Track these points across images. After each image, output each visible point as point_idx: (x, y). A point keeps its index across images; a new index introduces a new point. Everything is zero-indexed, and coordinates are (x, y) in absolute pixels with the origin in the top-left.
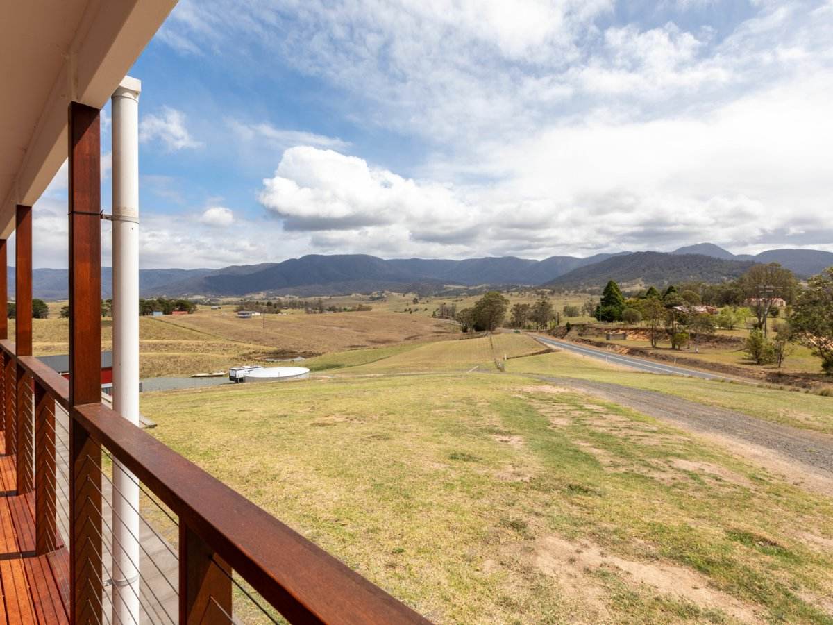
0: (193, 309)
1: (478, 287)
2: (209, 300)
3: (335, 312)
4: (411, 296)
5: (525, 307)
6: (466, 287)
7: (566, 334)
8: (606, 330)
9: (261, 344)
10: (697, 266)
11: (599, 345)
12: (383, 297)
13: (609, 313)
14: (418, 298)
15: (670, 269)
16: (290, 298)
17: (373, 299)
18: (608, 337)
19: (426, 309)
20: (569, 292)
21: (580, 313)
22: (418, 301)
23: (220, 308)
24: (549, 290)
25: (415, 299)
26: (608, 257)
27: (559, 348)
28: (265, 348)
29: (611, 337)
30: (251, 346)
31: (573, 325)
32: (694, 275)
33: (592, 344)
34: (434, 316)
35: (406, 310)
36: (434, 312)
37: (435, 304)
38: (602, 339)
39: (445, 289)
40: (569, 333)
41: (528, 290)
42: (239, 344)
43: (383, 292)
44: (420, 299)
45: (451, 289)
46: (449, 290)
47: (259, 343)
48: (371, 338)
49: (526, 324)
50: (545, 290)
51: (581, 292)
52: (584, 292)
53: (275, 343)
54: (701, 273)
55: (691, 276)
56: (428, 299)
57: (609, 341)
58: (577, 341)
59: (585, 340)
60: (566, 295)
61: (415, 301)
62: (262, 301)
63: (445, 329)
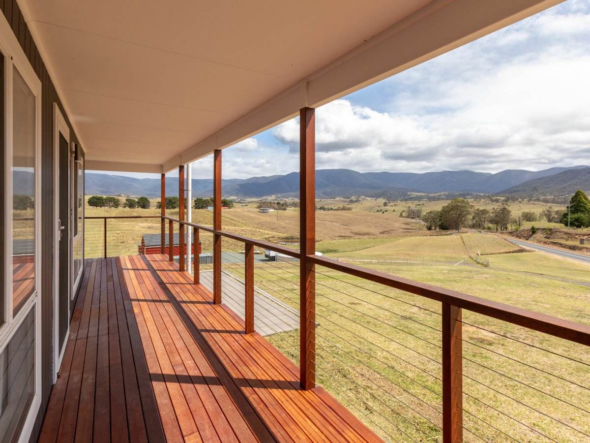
0: (231, 205)
1: (438, 194)
2: (239, 200)
3: (324, 210)
4: (381, 201)
5: (484, 212)
6: (427, 194)
7: (531, 236)
8: (577, 235)
9: (276, 231)
11: (573, 248)
12: (360, 201)
13: (577, 220)
14: (387, 202)
16: (292, 199)
17: (352, 202)
18: (582, 241)
19: (394, 211)
20: (523, 200)
21: (538, 218)
22: (388, 204)
23: (246, 205)
24: (503, 198)
25: (385, 202)
26: (563, 170)
27: (533, 249)
28: (279, 234)
29: (585, 242)
30: (269, 232)
31: (538, 229)
33: (564, 247)
34: (401, 216)
35: (378, 211)
36: (401, 213)
37: (402, 206)
38: (577, 243)
39: (409, 196)
40: (534, 236)
41: (484, 197)
42: (262, 231)
43: (360, 197)
44: (389, 203)
45: (414, 196)
46: (412, 196)
47: (274, 230)
48: (354, 231)
49: (486, 226)
50: (499, 198)
51: (535, 200)
52: (538, 200)
53: (285, 231)
56: (395, 203)
57: (582, 245)
58: (545, 243)
59: (554, 243)
60: (520, 202)
61: (385, 204)
62: (274, 201)
63: (412, 227)
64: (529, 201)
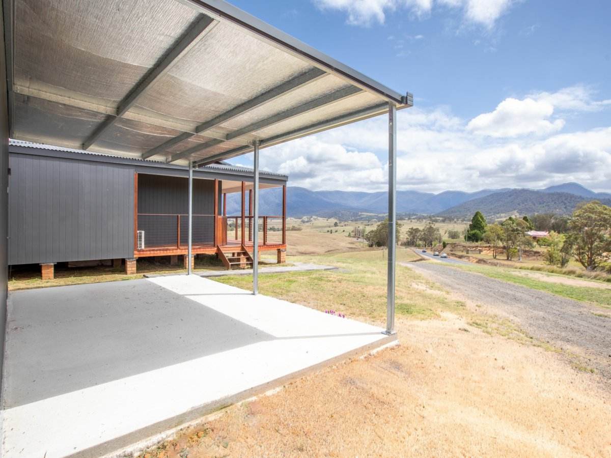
1: (386, 215)
3: (274, 231)
4: (333, 221)
5: (417, 230)
6: (376, 215)
8: (469, 247)
10: (562, 202)
11: (460, 257)
12: (311, 221)
13: (474, 235)
14: (338, 222)
15: (540, 204)
17: (303, 222)
18: (467, 252)
19: (344, 231)
20: (458, 220)
22: (338, 224)
24: (441, 219)
25: (336, 223)
26: (491, 193)
27: (430, 258)
29: (470, 252)
31: (448, 244)
32: (560, 209)
33: (456, 257)
34: (349, 236)
35: (328, 231)
36: (350, 233)
37: (350, 228)
38: (464, 254)
39: (359, 216)
41: (425, 218)
43: (312, 217)
44: (340, 223)
45: (365, 216)
46: (363, 216)
48: (300, 251)
50: (438, 218)
54: (565, 208)
55: (558, 210)
56: (346, 223)
57: (468, 255)
59: (454, 254)
61: (336, 225)
63: (356, 246)
64: (462, 221)
